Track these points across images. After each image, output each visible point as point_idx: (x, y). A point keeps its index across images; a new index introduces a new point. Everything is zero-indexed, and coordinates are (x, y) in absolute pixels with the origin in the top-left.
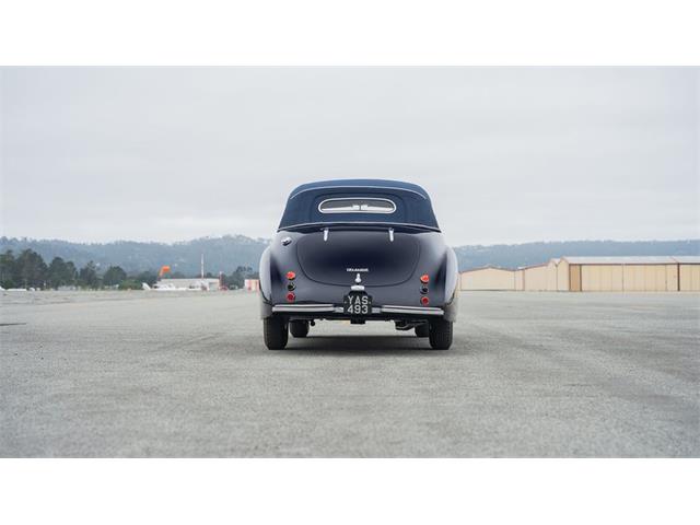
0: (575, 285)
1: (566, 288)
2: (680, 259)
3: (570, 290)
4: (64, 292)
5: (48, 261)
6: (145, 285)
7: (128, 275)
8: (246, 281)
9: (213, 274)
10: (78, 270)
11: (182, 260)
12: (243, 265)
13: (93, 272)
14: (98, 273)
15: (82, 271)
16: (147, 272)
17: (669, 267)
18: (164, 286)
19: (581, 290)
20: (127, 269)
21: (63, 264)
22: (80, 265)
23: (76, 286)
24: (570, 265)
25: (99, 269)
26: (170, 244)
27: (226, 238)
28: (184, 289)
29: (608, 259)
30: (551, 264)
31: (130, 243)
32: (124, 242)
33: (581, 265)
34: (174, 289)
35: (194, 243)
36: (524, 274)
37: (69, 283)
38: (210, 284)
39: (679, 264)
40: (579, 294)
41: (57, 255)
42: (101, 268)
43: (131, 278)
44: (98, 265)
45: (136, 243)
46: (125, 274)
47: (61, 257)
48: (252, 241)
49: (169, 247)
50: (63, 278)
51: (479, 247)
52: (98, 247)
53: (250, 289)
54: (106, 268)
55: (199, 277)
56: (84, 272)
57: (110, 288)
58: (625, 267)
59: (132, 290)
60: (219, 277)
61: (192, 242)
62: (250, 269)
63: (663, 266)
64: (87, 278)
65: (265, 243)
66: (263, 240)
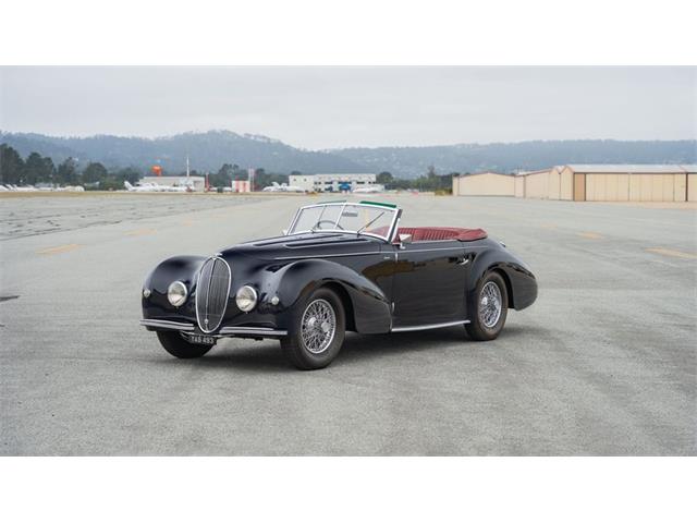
0: (579, 194)
1: (570, 197)
2: (688, 168)
3: (574, 200)
4: (45, 188)
5: (24, 157)
6: (127, 183)
7: (109, 172)
8: (234, 182)
9: (198, 172)
10: (56, 166)
11: (166, 156)
12: (229, 163)
13: (72, 168)
14: (77, 169)
15: (60, 167)
16: (129, 169)
17: (677, 176)
18: (147, 185)
19: (585, 200)
20: (107, 166)
21: (41, 160)
22: (58, 161)
23: (54, 182)
24: (575, 173)
25: (78, 165)
26: (152, 139)
27: (212, 133)
28: (168, 187)
29: (613, 168)
30: (554, 172)
31: (111, 137)
32: (105, 136)
33: (585, 174)
34: (158, 187)
35: (178, 138)
36: (525, 181)
37: (47, 180)
38: (195, 182)
39: (687, 174)
40: (585, 203)
41: (34, 151)
42: (81, 164)
43: (111, 175)
44: (77, 160)
45: (115, 137)
46: (105, 171)
47: (38, 152)
48: (239, 137)
49: (151, 142)
50: (41, 174)
51: (476, 145)
52: (77, 141)
53: (237, 191)
54: (85, 164)
55: (184, 174)
56: (63, 168)
57: (91, 185)
58: (632, 176)
59: (115, 189)
60: (205, 176)
61: (176, 137)
62: (236, 166)
63: (671, 176)
64: (66, 175)
65: (252, 138)
66: (250, 135)
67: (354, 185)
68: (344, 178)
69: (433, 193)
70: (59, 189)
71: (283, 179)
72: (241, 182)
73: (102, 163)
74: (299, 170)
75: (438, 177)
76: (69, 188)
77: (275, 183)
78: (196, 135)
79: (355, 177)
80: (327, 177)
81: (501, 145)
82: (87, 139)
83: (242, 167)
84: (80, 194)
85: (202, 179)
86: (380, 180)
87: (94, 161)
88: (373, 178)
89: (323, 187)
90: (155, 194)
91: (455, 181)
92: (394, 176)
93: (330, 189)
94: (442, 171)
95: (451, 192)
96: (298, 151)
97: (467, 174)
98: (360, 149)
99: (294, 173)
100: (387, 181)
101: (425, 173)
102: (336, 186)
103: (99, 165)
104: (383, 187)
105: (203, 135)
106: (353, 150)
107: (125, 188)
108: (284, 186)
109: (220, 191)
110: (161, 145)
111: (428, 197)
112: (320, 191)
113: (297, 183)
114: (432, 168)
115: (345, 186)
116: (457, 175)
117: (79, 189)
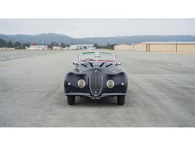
0: (148, 50)
1: (145, 51)
2: (177, 43)
3: (146, 51)
4: (4, 49)
6: (26, 47)
7: (21, 44)
8: (55, 47)
9: (46, 44)
10: (7, 43)
11: (36, 40)
12: (54, 41)
13: (12, 43)
15: (8, 43)
16: (27, 43)
17: (174, 45)
18: (32, 48)
19: (149, 51)
20: (21, 42)
21: (3, 41)
22: (8, 41)
23: (7, 47)
24: (147, 44)
25: (13, 42)
26: (33, 35)
27: (49, 34)
28: (37, 48)
29: (157, 43)
30: (141, 44)
31: (22, 35)
32: (20, 35)
33: (149, 44)
34: (35, 48)
35: (40, 35)
36: (133, 46)
37: (5, 46)
38: (45, 47)
39: (177, 44)
40: (149, 52)
42: (14, 42)
43: (23, 45)
44: (13, 41)
45: (23, 35)
46: (20, 44)
47: (2, 39)
48: (57, 35)
49: (33, 36)
50: (3, 45)
51: (120, 37)
52: (13, 36)
53: (56, 49)
54: (15, 42)
55: (42, 45)
57: (16, 48)
58: (162, 45)
59: (23, 49)
60: (47, 45)
61: (39, 35)
62: (56, 43)
63: (172, 45)
64: (10, 45)
65: (60, 35)
66: (59, 34)
67: (87, 47)
68: (85, 46)
69: (109, 50)
70: (8, 49)
71: (68, 46)
72: (57, 47)
73: (19, 42)
74: (73, 43)
75: (110, 45)
76: (11, 49)
77: (66, 47)
78: (45, 34)
79: (88, 45)
80: (80, 45)
81: (127, 37)
82: (16, 35)
83: (57, 43)
84: (14, 50)
85: (47, 46)
86: (94, 46)
87: (17, 41)
88: (93, 46)
89: (79, 48)
90: (34, 50)
91: (115, 46)
92: (98, 45)
93: (81, 49)
94: (111, 43)
95: (113, 49)
96: (72, 38)
97: (118, 44)
98: (89, 38)
99: (71, 44)
100: (97, 46)
101: (107, 44)
102: (83, 48)
103: (18, 42)
104: (95, 48)
105: (47, 34)
106: (87, 38)
107: (26, 49)
108: (69, 48)
109: (51, 49)
110: (36, 37)
111: (107, 51)
112: (78, 49)
113: (72, 47)
114: (108, 43)
115: (85, 48)
116: (115, 45)
117: (13, 49)
